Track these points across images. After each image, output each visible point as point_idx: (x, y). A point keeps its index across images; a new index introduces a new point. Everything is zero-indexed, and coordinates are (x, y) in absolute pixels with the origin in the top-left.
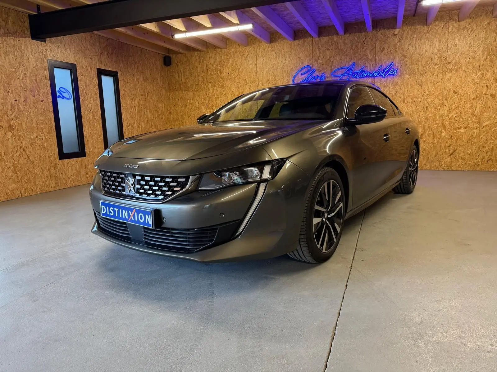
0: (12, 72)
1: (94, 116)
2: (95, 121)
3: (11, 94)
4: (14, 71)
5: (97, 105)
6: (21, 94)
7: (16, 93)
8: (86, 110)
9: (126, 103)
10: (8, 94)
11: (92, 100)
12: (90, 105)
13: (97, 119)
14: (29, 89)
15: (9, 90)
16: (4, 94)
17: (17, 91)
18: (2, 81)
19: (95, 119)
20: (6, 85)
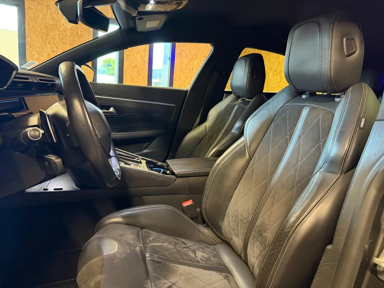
0: (53, 24)
1: (138, 72)
2: (139, 77)
3: (48, 44)
4: (55, 24)
5: (144, 61)
6: (59, 46)
7: (54, 43)
8: (130, 65)
9: (182, 63)
10: (45, 44)
11: (139, 56)
12: (136, 61)
13: (142, 76)
14: (68, 42)
15: (46, 40)
16: (41, 43)
17: (55, 42)
18: (41, 32)
19: (140, 75)
20: (44, 35)
